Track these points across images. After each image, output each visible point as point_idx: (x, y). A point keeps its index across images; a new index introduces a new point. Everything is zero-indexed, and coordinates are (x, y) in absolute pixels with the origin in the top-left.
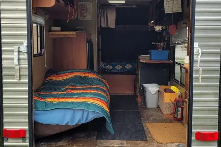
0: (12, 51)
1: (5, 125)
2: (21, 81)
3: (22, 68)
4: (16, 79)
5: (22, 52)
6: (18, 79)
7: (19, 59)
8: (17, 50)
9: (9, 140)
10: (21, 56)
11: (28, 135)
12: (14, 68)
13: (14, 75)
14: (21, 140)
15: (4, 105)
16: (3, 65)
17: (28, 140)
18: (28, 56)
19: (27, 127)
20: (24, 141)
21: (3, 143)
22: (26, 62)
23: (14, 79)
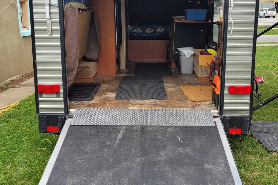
0: (44, 5)
1: (39, 80)
2: (54, 36)
3: (54, 22)
4: (48, 33)
5: (53, 5)
6: (51, 33)
7: (50, 13)
8: (48, 3)
9: (44, 95)
10: (52, 10)
11: (62, 90)
12: (46, 22)
13: (46, 30)
14: (55, 95)
15: (37, 60)
16: (34, 19)
17: (62, 95)
18: (59, 10)
19: (60, 83)
20: (58, 96)
21: (38, 98)
22: (57, 16)
23: (47, 34)
